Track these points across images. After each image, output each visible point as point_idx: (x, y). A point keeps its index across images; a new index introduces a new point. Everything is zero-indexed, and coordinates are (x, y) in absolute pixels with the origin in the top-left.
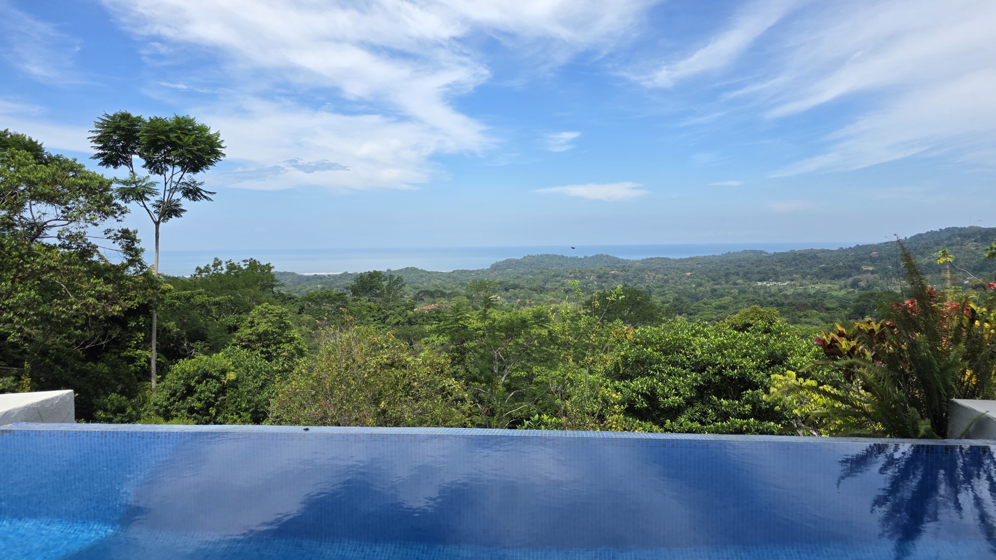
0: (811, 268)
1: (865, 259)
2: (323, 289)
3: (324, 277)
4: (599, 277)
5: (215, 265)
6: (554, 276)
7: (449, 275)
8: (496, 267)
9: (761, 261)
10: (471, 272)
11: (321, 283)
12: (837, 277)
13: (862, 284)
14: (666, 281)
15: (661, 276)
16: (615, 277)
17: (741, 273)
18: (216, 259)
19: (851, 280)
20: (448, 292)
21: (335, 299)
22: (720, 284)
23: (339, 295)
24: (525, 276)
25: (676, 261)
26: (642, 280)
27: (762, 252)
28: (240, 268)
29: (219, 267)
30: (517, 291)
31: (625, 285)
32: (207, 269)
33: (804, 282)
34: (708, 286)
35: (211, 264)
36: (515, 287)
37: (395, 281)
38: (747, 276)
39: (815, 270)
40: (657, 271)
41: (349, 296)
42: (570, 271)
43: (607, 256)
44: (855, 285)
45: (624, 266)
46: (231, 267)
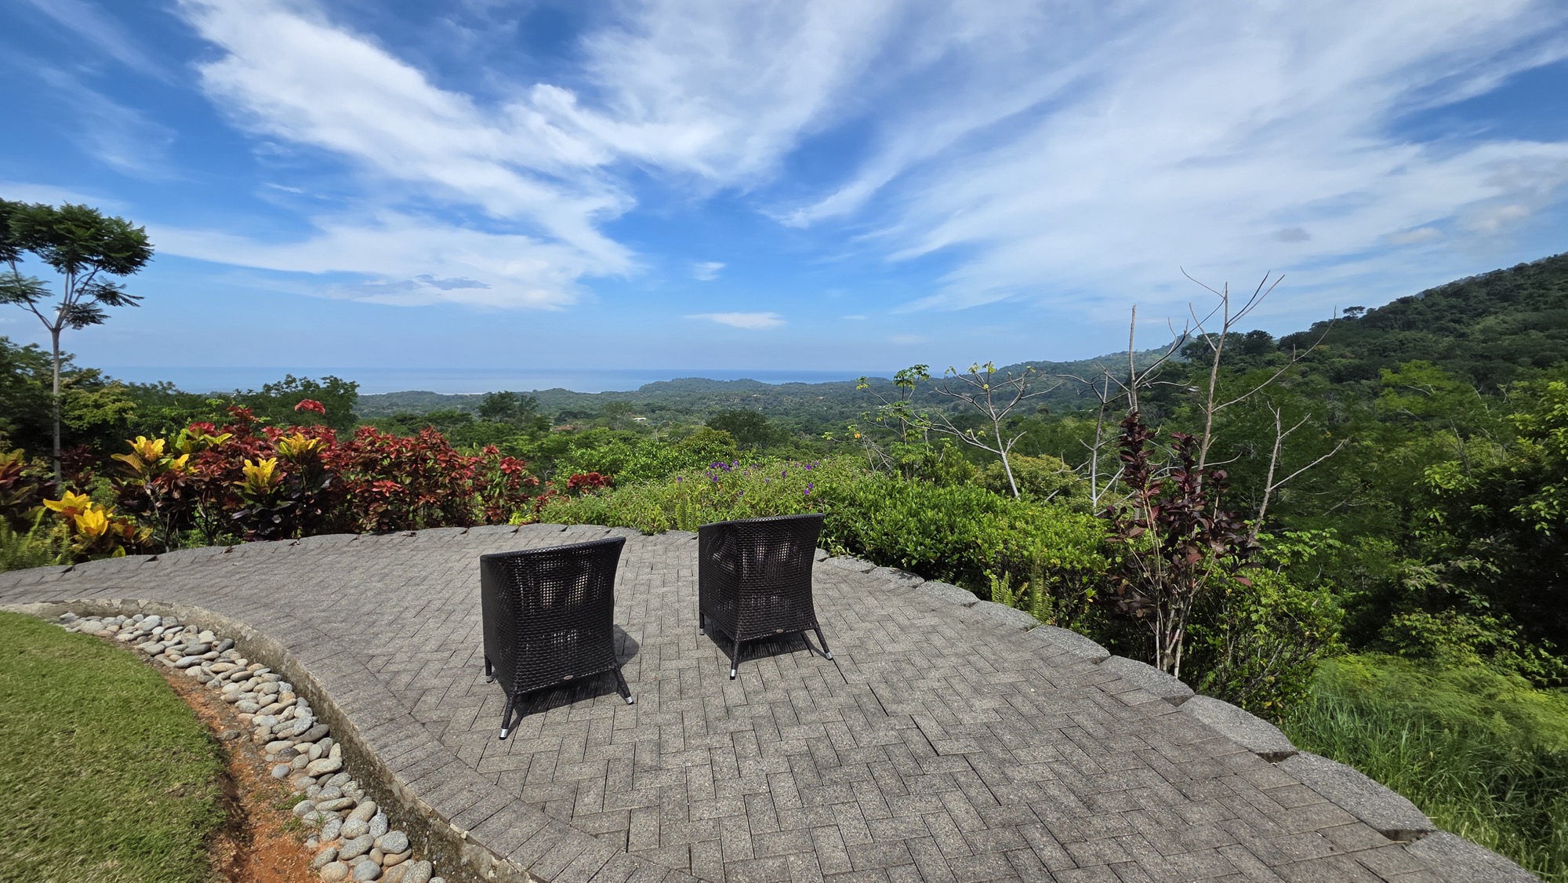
0: (922, 393)
1: (965, 387)
2: (463, 409)
3: (466, 396)
4: (742, 400)
5: (288, 383)
6: (700, 398)
7: (597, 397)
8: (645, 389)
9: (882, 387)
10: (619, 393)
11: (462, 403)
12: (942, 402)
13: (961, 408)
14: (802, 404)
15: (798, 400)
16: (756, 399)
17: (866, 399)
18: (289, 376)
19: (952, 404)
20: (594, 413)
21: (458, 420)
22: (848, 407)
23: (463, 415)
24: (673, 399)
25: (811, 386)
26: (781, 403)
27: (884, 379)
28: (317, 386)
29: (294, 385)
30: (663, 412)
31: (766, 408)
32: (277, 386)
33: (916, 406)
34: (838, 409)
35: (283, 381)
36: (662, 409)
37: (528, 402)
38: (871, 400)
39: (925, 395)
40: (795, 395)
41: (476, 417)
42: (716, 394)
43: (751, 380)
44: (955, 409)
45: (765, 390)
46: (308, 385)
